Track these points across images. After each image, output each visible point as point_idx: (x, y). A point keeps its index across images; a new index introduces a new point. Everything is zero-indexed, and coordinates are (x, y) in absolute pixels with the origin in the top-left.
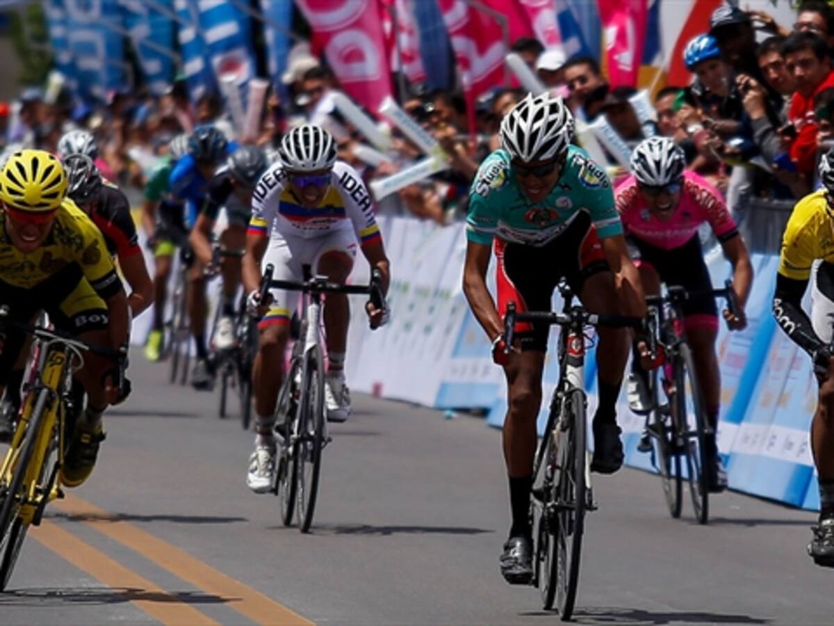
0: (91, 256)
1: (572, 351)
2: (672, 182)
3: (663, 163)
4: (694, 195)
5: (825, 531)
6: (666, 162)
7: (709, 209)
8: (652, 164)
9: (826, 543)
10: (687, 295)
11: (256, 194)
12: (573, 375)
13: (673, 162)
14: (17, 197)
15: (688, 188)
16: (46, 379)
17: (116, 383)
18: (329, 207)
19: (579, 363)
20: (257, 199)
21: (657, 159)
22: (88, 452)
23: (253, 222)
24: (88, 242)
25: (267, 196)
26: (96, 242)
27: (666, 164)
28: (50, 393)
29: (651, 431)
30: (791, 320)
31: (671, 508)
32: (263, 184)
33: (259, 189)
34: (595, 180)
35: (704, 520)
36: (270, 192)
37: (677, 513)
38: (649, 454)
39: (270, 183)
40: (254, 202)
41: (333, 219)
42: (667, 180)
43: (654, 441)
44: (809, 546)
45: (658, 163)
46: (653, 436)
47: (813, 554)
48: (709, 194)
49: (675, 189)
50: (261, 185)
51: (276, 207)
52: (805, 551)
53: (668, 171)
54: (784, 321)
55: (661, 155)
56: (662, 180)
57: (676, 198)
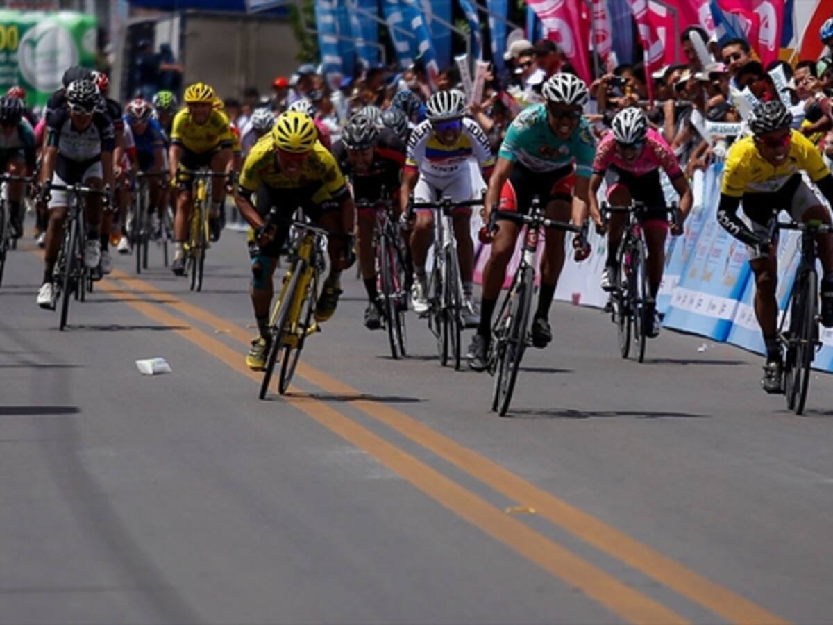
0: (330, 176)
1: (530, 242)
2: (637, 141)
3: (631, 129)
4: (653, 148)
5: (772, 371)
6: (633, 128)
7: (663, 159)
8: (623, 129)
9: (773, 379)
10: (646, 209)
11: (410, 143)
12: (528, 257)
13: (638, 130)
14: (284, 143)
15: (650, 143)
16: (300, 253)
17: (346, 255)
18: (461, 149)
19: (533, 250)
20: (411, 147)
21: (628, 125)
22: (331, 300)
23: (408, 162)
24: (328, 168)
25: (418, 144)
26: (333, 167)
27: (633, 130)
28: (304, 262)
29: (614, 299)
30: (736, 224)
31: (622, 350)
32: (416, 136)
33: (412, 139)
34: (586, 140)
35: (641, 360)
36: (419, 141)
37: (625, 356)
38: (611, 314)
39: (420, 134)
40: (409, 149)
41: (464, 157)
42: (632, 141)
43: (616, 306)
44: (763, 382)
45: (628, 129)
46: (615, 301)
47: (766, 388)
48: (663, 149)
49: (638, 146)
50: (414, 137)
51: (423, 152)
52: (759, 386)
53: (633, 135)
54: (730, 226)
55: (631, 124)
56: (629, 140)
57: (638, 153)
